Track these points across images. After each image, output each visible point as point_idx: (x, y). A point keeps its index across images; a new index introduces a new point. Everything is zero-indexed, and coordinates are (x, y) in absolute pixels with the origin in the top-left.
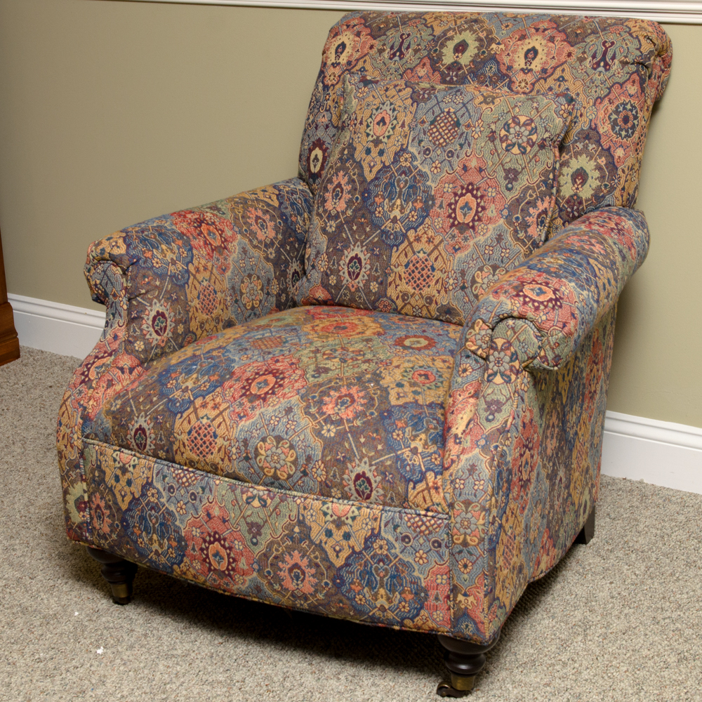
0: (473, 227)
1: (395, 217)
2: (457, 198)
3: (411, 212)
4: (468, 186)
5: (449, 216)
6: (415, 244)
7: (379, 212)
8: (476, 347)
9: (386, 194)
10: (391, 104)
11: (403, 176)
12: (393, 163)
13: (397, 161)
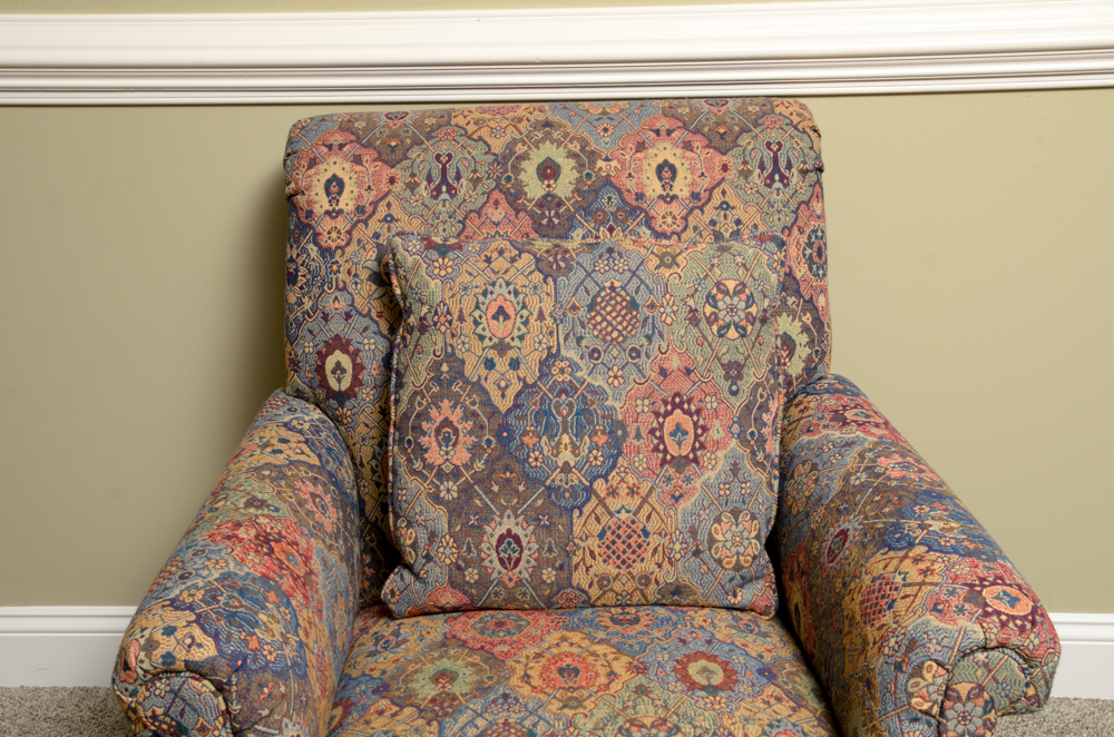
0: (695, 460)
1: (566, 463)
2: (661, 420)
3: (590, 452)
4: (674, 398)
5: (656, 449)
6: (609, 501)
7: (536, 459)
8: (930, 704)
9: (541, 429)
10: (508, 284)
11: (564, 396)
12: (540, 378)
13: (547, 375)
